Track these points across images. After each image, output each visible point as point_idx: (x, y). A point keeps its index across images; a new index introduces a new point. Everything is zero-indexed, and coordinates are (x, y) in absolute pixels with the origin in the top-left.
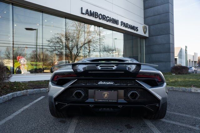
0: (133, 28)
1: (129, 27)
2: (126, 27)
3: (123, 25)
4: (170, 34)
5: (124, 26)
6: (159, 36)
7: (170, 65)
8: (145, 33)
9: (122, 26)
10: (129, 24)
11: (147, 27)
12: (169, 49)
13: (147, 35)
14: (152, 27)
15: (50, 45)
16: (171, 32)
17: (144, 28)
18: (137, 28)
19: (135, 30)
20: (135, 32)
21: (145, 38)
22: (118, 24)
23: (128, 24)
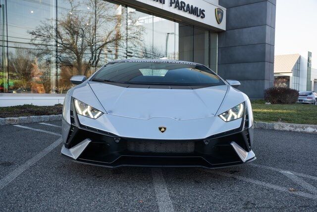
0: (194, 11)
1: (185, 8)
2: (180, 9)
3: (174, 5)
4: (266, 25)
5: (175, 7)
6: (245, 30)
7: (263, 85)
8: (218, 23)
9: (171, 6)
10: (186, 4)
11: (224, 10)
12: (264, 54)
13: (223, 26)
14: (233, 10)
15: (36, 42)
16: (269, 21)
17: (218, 12)
18: (202, 12)
19: (198, 16)
20: (199, 19)
21: (219, 32)
22: (164, 3)
23: (184, 3)
